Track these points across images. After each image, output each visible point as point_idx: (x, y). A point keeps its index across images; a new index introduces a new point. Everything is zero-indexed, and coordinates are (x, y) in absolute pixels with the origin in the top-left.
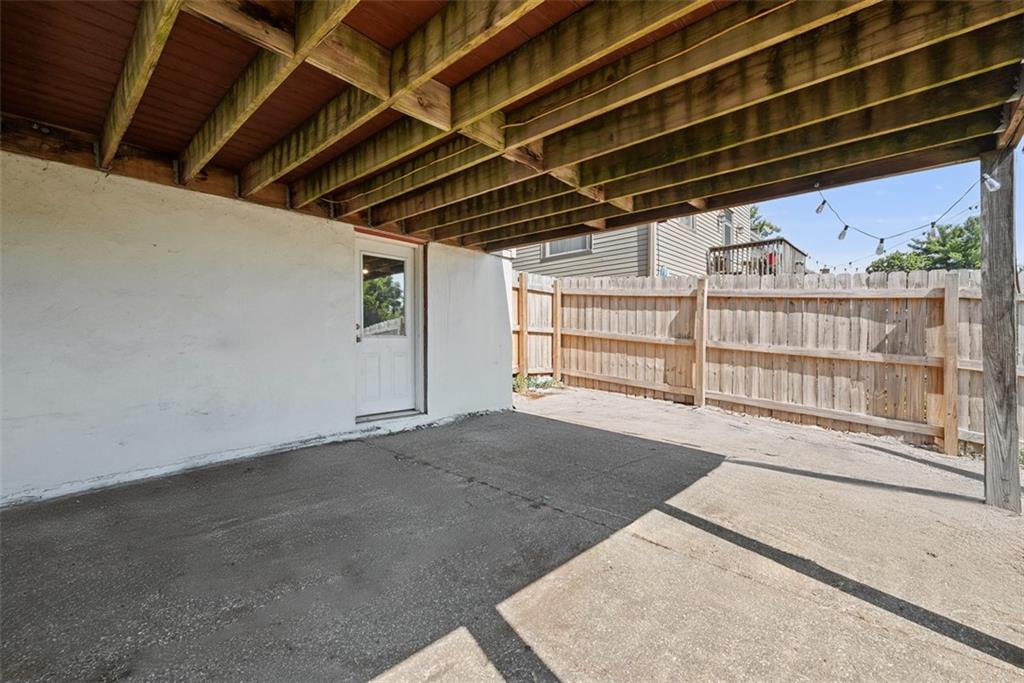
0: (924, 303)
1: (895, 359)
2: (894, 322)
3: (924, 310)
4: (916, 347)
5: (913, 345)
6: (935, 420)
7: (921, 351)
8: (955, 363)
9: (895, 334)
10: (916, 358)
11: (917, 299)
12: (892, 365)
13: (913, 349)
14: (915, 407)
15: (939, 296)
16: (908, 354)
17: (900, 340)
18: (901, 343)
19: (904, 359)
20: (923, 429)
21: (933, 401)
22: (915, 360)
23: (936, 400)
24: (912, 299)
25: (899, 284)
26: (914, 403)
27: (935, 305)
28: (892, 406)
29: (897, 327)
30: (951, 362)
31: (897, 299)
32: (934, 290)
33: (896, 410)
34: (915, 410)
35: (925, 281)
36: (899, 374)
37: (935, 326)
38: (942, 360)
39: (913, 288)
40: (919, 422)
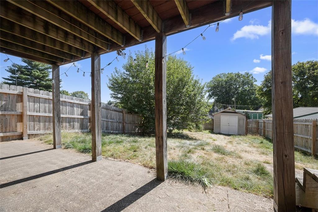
0: (16, 96)
1: (6, 113)
2: (5, 101)
3: (16, 98)
4: (13, 109)
5: (12, 108)
6: (19, 130)
7: (15, 110)
8: (26, 113)
9: (5, 105)
10: (13, 112)
11: (13, 94)
12: (5, 115)
13: (12, 110)
14: (13, 127)
15: (21, 94)
16: (10, 111)
17: (7, 107)
18: (8, 108)
19: (9, 113)
20: (16, 134)
21: (19, 124)
22: (13, 113)
23: (20, 124)
24: (11, 94)
25: (6, 88)
26: (13, 126)
27: (19, 97)
28: (5, 129)
29: (6, 103)
30: (25, 113)
31: (6, 93)
32: (19, 92)
33: (6, 129)
34: (13, 128)
35: (16, 89)
36: (7, 118)
37: (19, 103)
38: (22, 113)
39: (12, 91)
40: (14, 132)
